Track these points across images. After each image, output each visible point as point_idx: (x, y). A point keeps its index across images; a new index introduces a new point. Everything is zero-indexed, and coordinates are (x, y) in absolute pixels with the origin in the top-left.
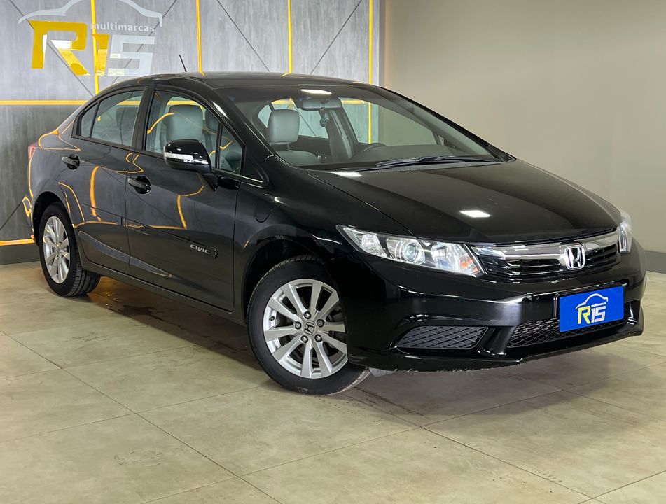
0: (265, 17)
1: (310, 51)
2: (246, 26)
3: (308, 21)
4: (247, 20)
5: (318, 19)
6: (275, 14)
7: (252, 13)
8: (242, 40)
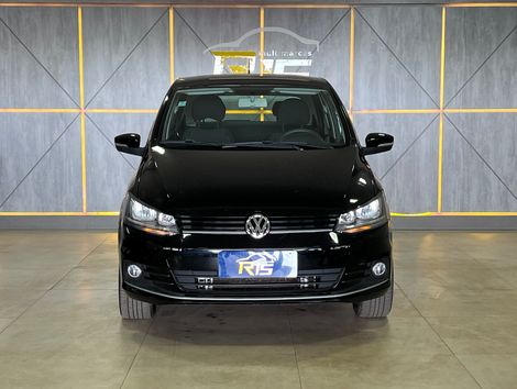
0: (417, 38)
1: (463, 67)
2: (398, 48)
3: (463, 40)
4: (399, 41)
5: (473, 38)
6: (428, 36)
7: (404, 35)
8: (393, 58)
